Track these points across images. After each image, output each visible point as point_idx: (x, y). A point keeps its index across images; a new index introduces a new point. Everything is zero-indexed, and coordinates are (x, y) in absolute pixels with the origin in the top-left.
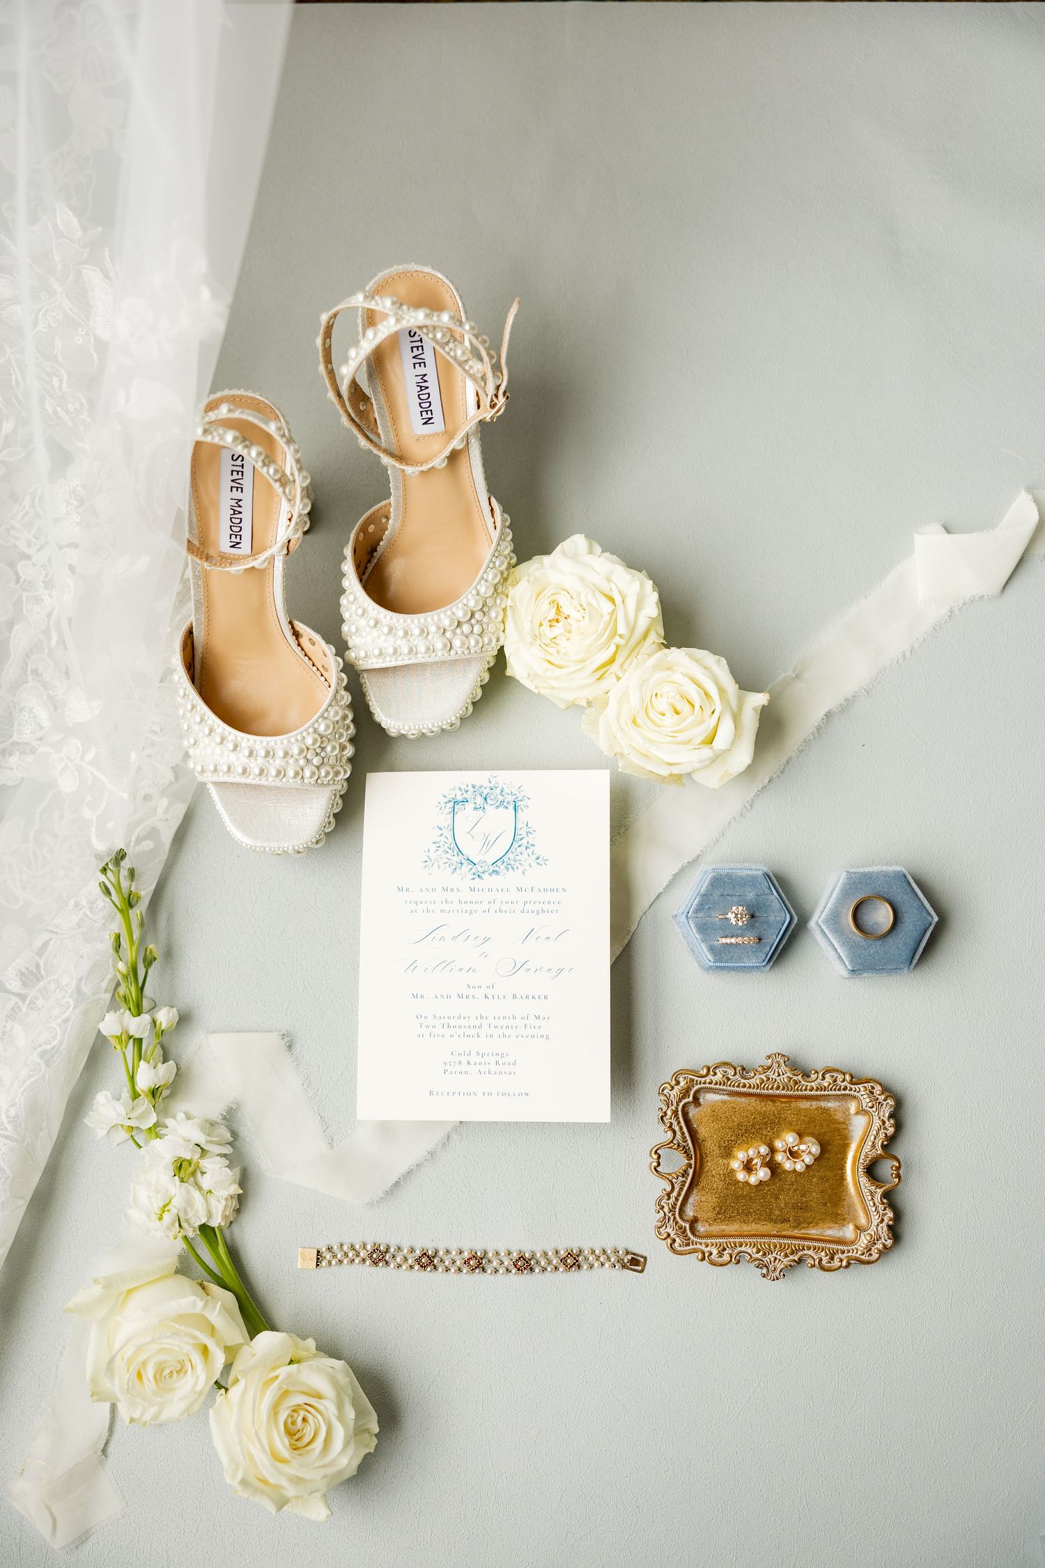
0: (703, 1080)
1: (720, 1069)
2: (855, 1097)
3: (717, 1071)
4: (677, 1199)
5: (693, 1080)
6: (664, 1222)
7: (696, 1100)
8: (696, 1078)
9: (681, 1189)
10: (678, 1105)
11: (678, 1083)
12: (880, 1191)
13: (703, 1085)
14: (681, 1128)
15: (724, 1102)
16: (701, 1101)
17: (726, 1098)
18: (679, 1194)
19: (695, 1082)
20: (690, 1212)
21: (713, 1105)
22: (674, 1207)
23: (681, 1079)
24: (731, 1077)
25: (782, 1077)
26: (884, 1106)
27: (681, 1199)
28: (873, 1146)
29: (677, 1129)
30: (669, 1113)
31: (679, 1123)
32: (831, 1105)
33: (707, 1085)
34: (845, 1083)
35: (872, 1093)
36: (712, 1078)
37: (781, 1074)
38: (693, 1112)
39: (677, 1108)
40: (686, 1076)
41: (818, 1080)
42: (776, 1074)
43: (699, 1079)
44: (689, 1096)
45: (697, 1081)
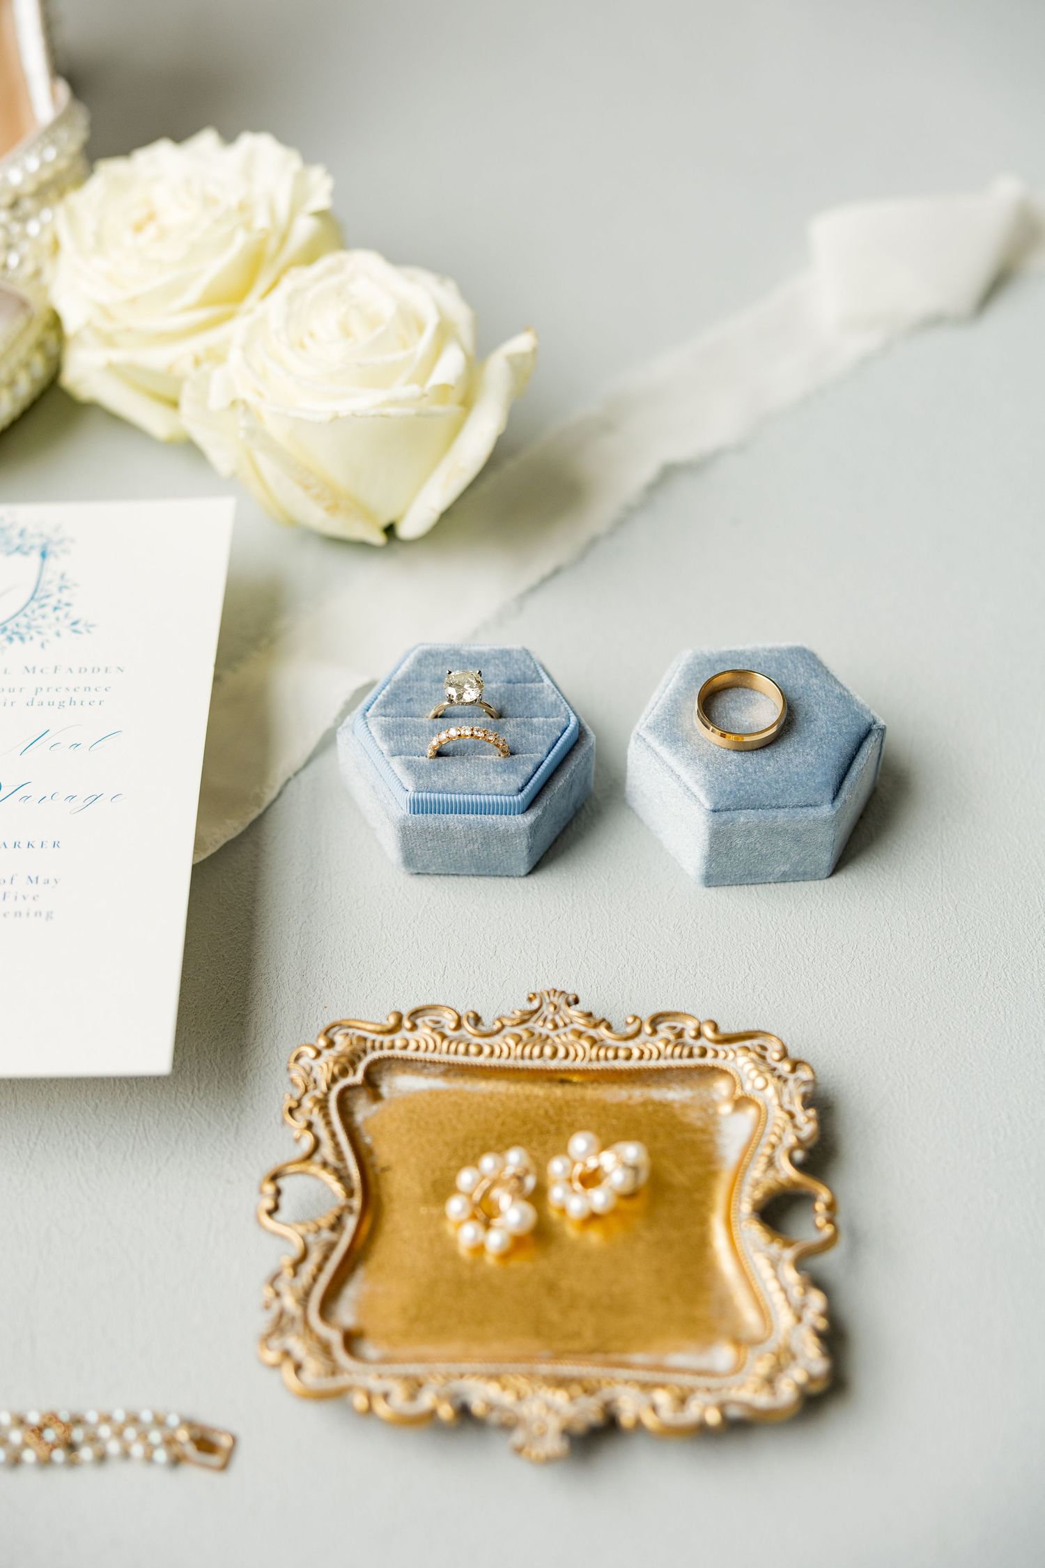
0: (387, 1039)
1: (427, 1019)
2: (723, 1072)
3: (419, 1022)
4: (315, 1279)
5: (365, 1039)
6: (280, 1325)
7: (371, 1083)
8: (372, 1036)
9: (326, 1258)
10: (329, 1088)
11: (331, 1044)
12: (789, 1254)
13: (386, 1053)
14: (333, 1135)
15: (435, 1093)
16: (384, 1090)
17: (439, 1084)
18: (320, 1269)
19: (369, 1044)
20: (346, 1314)
21: (411, 1099)
22: (307, 1294)
23: (339, 1039)
24: (448, 1032)
25: (561, 1031)
26: (791, 1084)
27: (325, 1279)
28: (771, 1163)
29: (323, 1134)
30: (307, 1103)
31: (328, 1123)
32: (674, 1094)
33: (398, 1053)
34: (702, 1042)
35: (763, 1058)
36: (408, 1035)
37: (561, 1024)
38: (363, 1111)
39: (326, 1095)
40: (351, 1031)
41: (642, 1037)
42: (550, 1026)
43: (379, 1038)
44: (355, 1072)
45: (374, 1041)
